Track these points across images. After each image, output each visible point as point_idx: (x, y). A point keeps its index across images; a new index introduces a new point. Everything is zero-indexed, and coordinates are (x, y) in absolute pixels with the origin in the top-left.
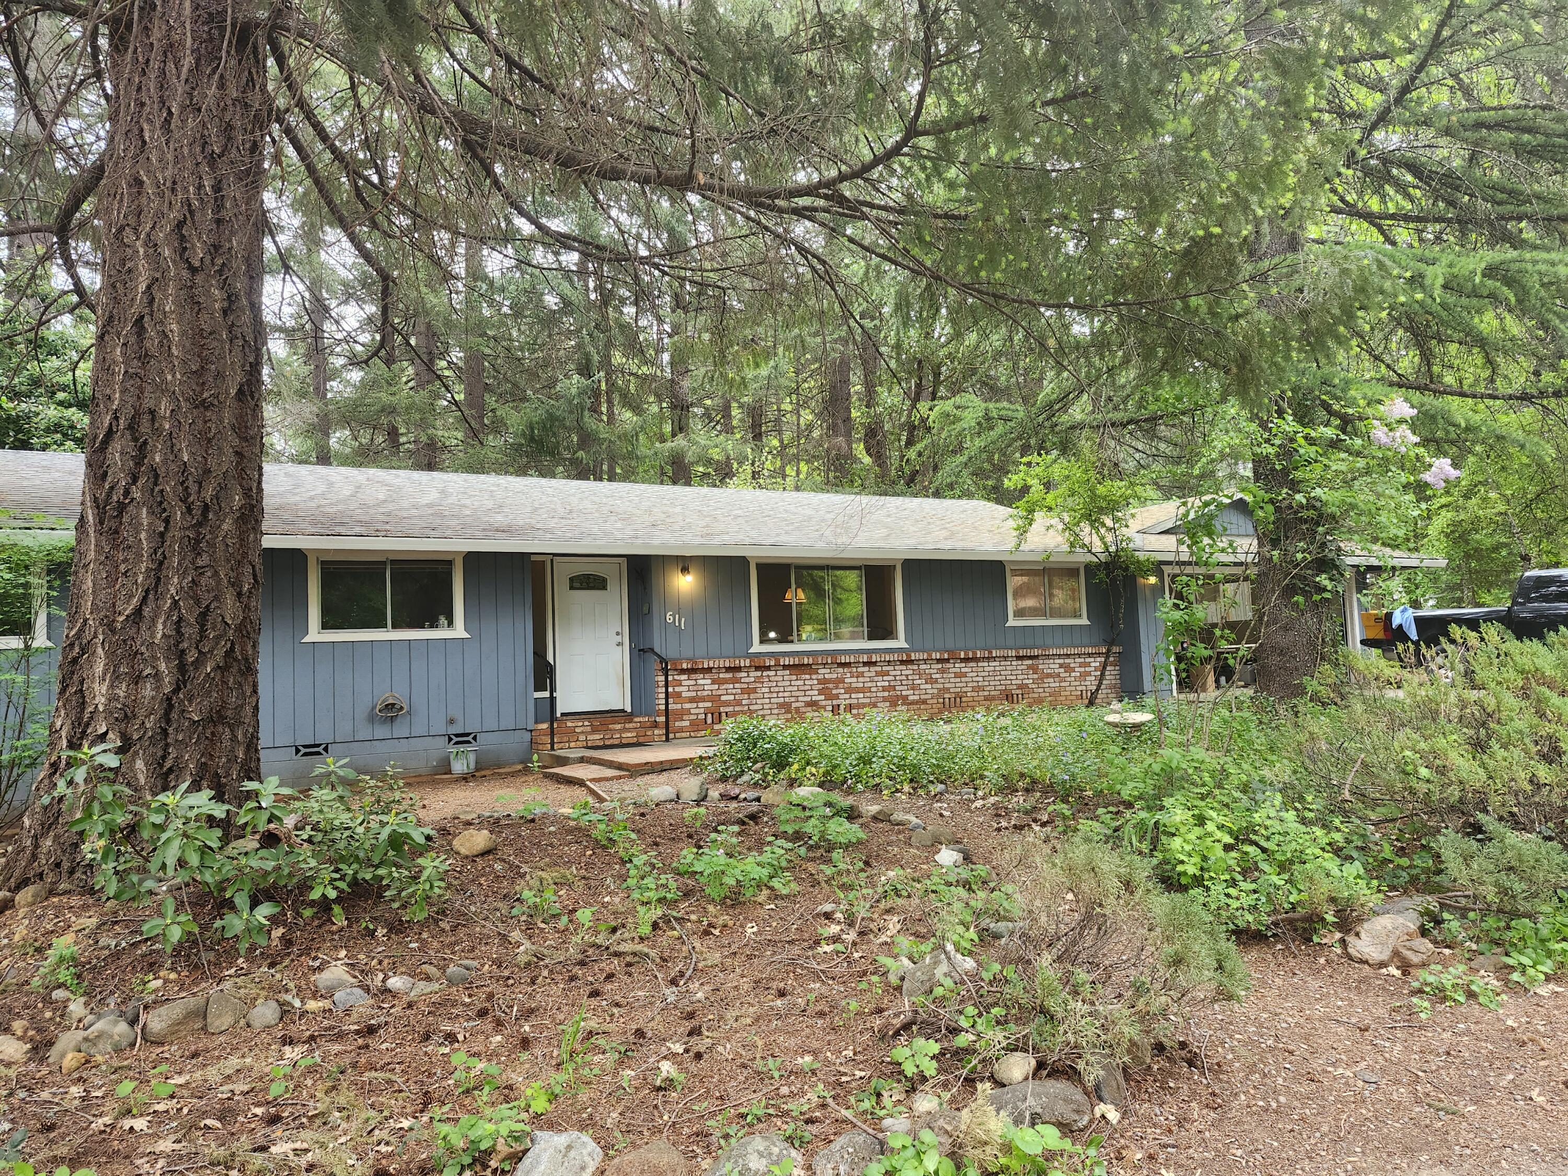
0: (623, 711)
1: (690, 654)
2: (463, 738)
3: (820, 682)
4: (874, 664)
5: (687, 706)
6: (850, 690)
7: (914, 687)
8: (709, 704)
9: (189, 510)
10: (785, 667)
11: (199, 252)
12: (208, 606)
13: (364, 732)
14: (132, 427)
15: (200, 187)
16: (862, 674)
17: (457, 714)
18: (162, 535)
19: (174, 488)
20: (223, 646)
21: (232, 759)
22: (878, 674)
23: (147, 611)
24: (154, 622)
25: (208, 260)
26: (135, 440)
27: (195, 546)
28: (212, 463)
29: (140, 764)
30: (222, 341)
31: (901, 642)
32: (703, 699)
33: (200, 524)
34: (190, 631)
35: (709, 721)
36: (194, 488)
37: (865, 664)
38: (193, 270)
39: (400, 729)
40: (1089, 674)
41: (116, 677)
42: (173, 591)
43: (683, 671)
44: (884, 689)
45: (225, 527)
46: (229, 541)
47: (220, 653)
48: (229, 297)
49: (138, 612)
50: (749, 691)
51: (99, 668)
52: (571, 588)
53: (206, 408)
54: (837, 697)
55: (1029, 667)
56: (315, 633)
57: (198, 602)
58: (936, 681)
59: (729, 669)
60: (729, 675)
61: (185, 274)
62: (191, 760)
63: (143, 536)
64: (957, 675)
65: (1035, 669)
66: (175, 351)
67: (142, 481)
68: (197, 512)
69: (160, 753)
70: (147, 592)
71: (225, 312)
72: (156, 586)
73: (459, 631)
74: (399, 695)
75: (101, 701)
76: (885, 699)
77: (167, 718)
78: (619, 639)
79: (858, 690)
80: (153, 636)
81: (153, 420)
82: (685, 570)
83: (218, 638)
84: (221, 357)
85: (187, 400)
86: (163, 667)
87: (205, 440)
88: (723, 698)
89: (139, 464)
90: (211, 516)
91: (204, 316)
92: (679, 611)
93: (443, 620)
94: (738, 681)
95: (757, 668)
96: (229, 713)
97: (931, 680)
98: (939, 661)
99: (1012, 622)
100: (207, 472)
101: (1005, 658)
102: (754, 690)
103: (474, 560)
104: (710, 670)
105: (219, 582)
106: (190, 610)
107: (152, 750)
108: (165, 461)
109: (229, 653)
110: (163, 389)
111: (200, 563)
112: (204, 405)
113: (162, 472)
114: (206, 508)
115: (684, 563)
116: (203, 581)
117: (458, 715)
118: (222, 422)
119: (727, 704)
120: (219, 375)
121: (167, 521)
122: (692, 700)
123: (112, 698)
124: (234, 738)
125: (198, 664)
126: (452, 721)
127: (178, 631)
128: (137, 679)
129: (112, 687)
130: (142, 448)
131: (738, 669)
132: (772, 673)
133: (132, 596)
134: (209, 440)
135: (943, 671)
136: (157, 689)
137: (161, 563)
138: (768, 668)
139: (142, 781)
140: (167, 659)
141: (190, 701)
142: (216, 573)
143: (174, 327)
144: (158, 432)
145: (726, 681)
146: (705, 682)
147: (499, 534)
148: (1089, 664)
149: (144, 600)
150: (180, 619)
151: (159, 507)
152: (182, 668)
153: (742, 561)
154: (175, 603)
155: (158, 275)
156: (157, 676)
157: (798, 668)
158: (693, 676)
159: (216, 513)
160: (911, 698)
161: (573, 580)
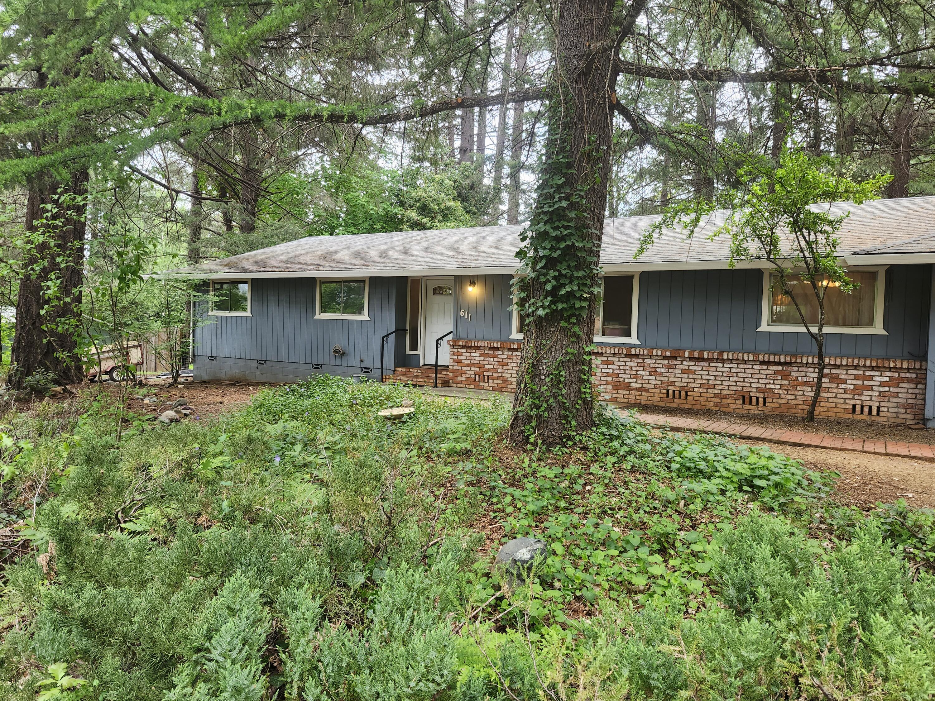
1: (473, 337)
2: (366, 370)
5: (464, 368)
7: (637, 377)
8: (477, 369)
13: (333, 362)
17: (364, 358)
31: (633, 339)
32: (474, 365)
35: (477, 379)
39: (344, 362)
40: (871, 388)
44: (608, 375)
50: (503, 364)
52: (434, 294)
55: (776, 373)
56: (318, 315)
58: (661, 374)
59: (491, 348)
60: (491, 352)
64: (683, 372)
65: (785, 376)
73: (365, 316)
74: (343, 345)
76: (607, 383)
82: (473, 283)
88: (486, 366)
92: (468, 309)
93: (358, 309)
94: (497, 356)
95: (509, 349)
97: (654, 372)
98: (665, 357)
99: (764, 327)
101: (745, 362)
102: (507, 364)
104: (478, 348)
115: (473, 280)
119: (488, 370)
122: (467, 365)
126: (363, 361)
131: (497, 349)
135: (668, 367)
145: (489, 356)
146: (476, 355)
148: (871, 378)
158: (470, 351)
160: (633, 385)
161: (434, 289)
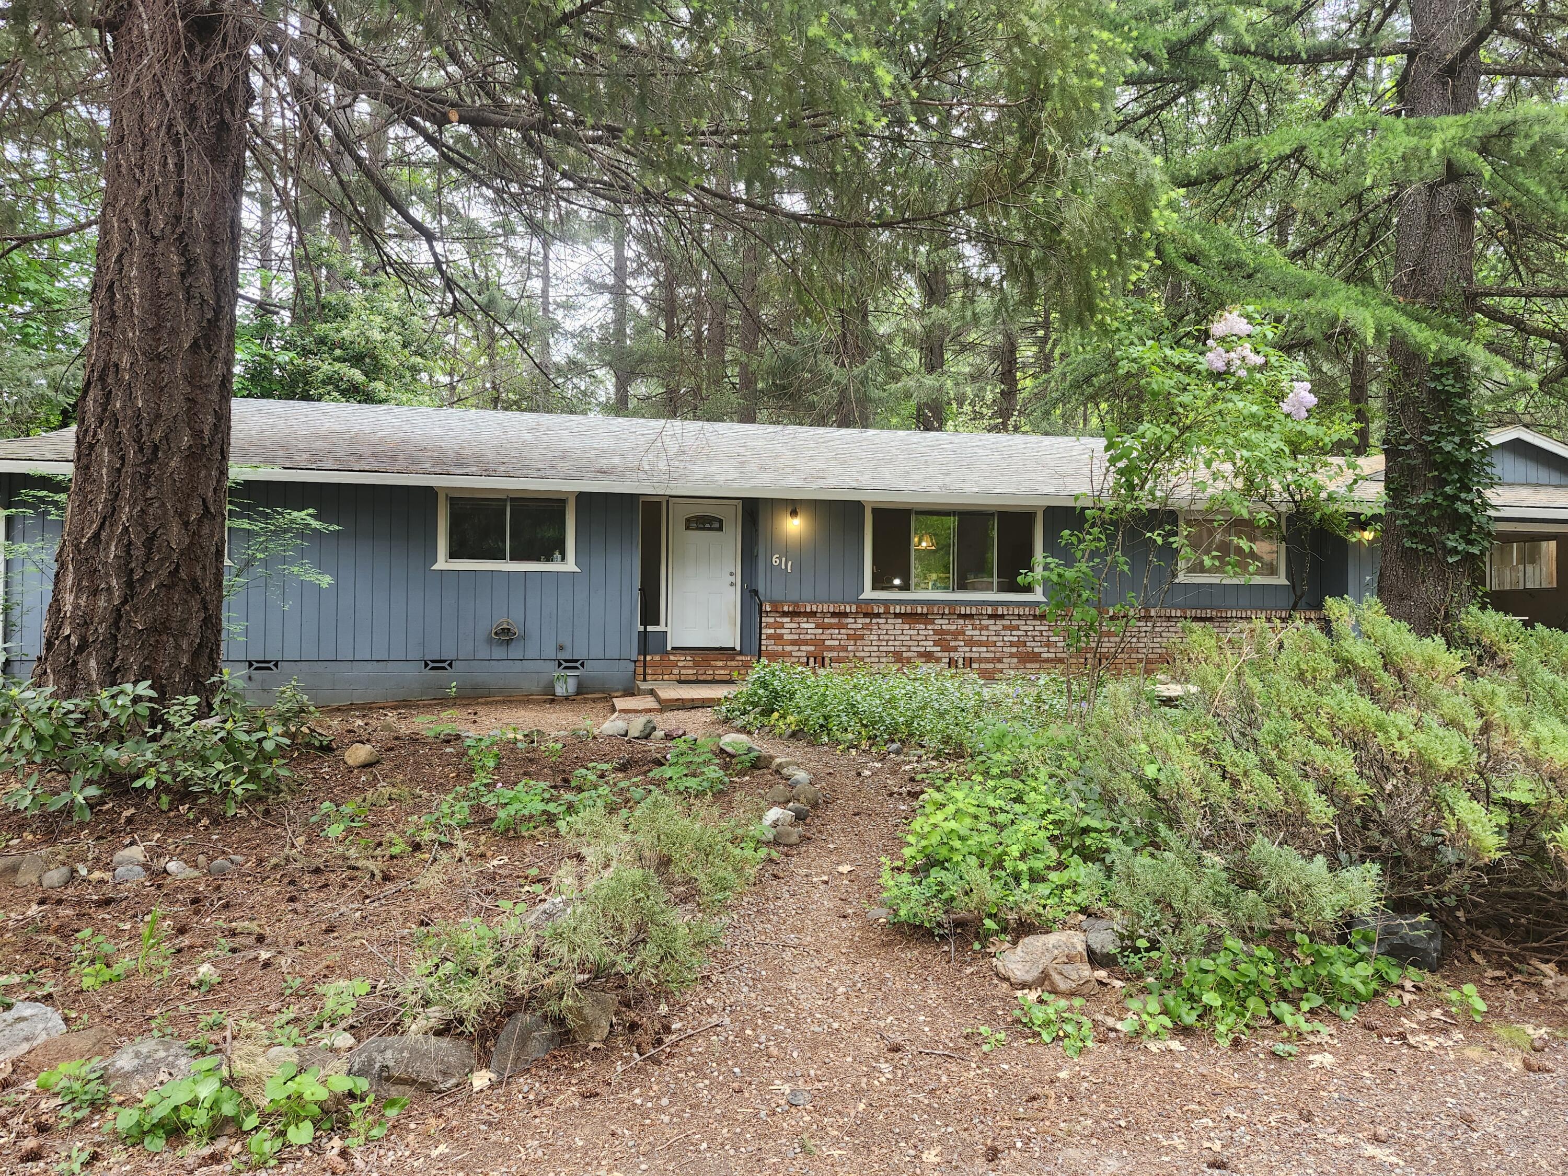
0: (733, 649)
1: (795, 597)
2: (571, 664)
3: (936, 632)
4: (1002, 617)
5: (788, 648)
6: (971, 643)
7: (1048, 644)
8: (812, 648)
9: (141, 449)
10: (897, 615)
11: (160, 223)
12: (154, 533)
13: (483, 653)
14: (102, 379)
15: (165, 164)
16: (987, 628)
17: (567, 641)
18: (119, 470)
19: (129, 430)
20: (168, 567)
21: (176, 664)
22: (1005, 628)
23: (104, 535)
24: (108, 544)
25: (168, 230)
26: (103, 389)
27: (145, 481)
28: (163, 408)
29: (93, 663)
30: (178, 301)
31: (1037, 596)
32: (806, 643)
33: (150, 462)
34: (138, 552)
36: (146, 431)
37: (990, 617)
38: (155, 240)
39: (515, 652)
41: (80, 590)
42: (124, 519)
43: (785, 614)
44: (1012, 644)
45: (173, 464)
46: (176, 477)
47: (164, 573)
48: (188, 261)
49: (97, 535)
50: (856, 637)
51: (69, 582)
52: (687, 528)
53: (161, 361)
54: (955, 649)
56: (442, 563)
57: (146, 528)
59: (834, 614)
60: (835, 620)
61: (148, 243)
62: (134, 662)
63: (104, 471)
66: (136, 312)
67: (106, 424)
68: (148, 451)
69: (110, 655)
70: (105, 518)
71: (183, 275)
72: (113, 514)
73: (570, 565)
74: (515, 620)
75: (68, 608)
76: (1012, 655)
77: (116, 624)
78: (732, 579)
79: (980, 644)
80: (107, 557)
81: (117, 372)
82: (794, 513)
83: (162, 560)
84: (177, 315)
85: (144, 354)
86: (114, 583)
87: (158, 389)
88: (827, 643)
89: (105, 410)
90: (160, 454)
91: (163, 280)
92: (786, 554)
93: (557, 555)
94: (845, 626)
95: (866, 615)
96: (174, 625)
99: (1181, 578)
100: (158, 416)
102: (862, 637)
103: (586, 500)
104: (813, 614)
105: (166, 512)
106: (138, 535)
107: (103, 652)
108: (124, 408)
109: (174, 573)
110: (126, 345)
111: (149, 495)
112: (160, 358)
113: (120, 417)
114: (156, 448)
115: (794, 506)
116: (151, 511)
117: (568, 643)
118: (174, 372)
119: (831, 649)
120: (174, 332)
121: (123, 458)
122: (794, 643)
123: (76, 607)
124: (178, 647)
125: (144, 580)
126: (561, 648)
127: (128, 552)
128: (95, 593)
129: (76, 597)
130: (108, 396)
131: (845, 615)
132: (882, 621)
133: (92, 522)
134: (162, 389)
136: (109, 601)
137: (117, 495)
138: (878, 615)
139: (94, 677)
140: (118, 576)
141: (136, 613)
142: (163, 505)
143: (136, 291)
144: (119, 381)
145: (831, 626)
146: (809, 626)
147: (600, 476)
149: (102, 526)
150: (130, 543)
151: (117, 446)
152: (130, 584)
153: (858, 506)
154: (126, 529)
155: (126, 245)
156: (109, 589)
157: (911, 617)
158: (796, 619)
159: (164, 452)
160: (1045, 655)
161: (688, 520)
